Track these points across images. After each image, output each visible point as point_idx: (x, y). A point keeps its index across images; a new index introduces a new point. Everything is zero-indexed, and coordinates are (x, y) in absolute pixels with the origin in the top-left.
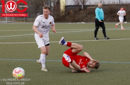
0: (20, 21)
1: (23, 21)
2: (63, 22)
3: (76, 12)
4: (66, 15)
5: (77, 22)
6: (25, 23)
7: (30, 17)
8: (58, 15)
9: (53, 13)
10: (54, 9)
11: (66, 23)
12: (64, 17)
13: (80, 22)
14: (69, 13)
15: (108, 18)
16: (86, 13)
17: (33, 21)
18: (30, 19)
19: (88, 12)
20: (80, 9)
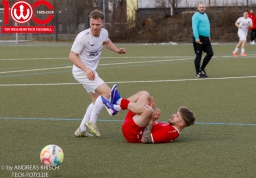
0: (44, 40)
1: (50, 40)
2: (133, 42)
3: (158, 22)
4: (138, 27)
5: (161, 41)
6: (54, 44)
7: (65, 32)
8: (122, 28)
9: (113, 23)
10: (114, 16)
11: (139, 45)
12: (134, 31)
13: (167, 42)
14: (144, 24)
15: (223, 34)
16: (179, 23)
17: (72, 40)
18: (65, 36)
19: (182, 21)
20: (168, 16)
